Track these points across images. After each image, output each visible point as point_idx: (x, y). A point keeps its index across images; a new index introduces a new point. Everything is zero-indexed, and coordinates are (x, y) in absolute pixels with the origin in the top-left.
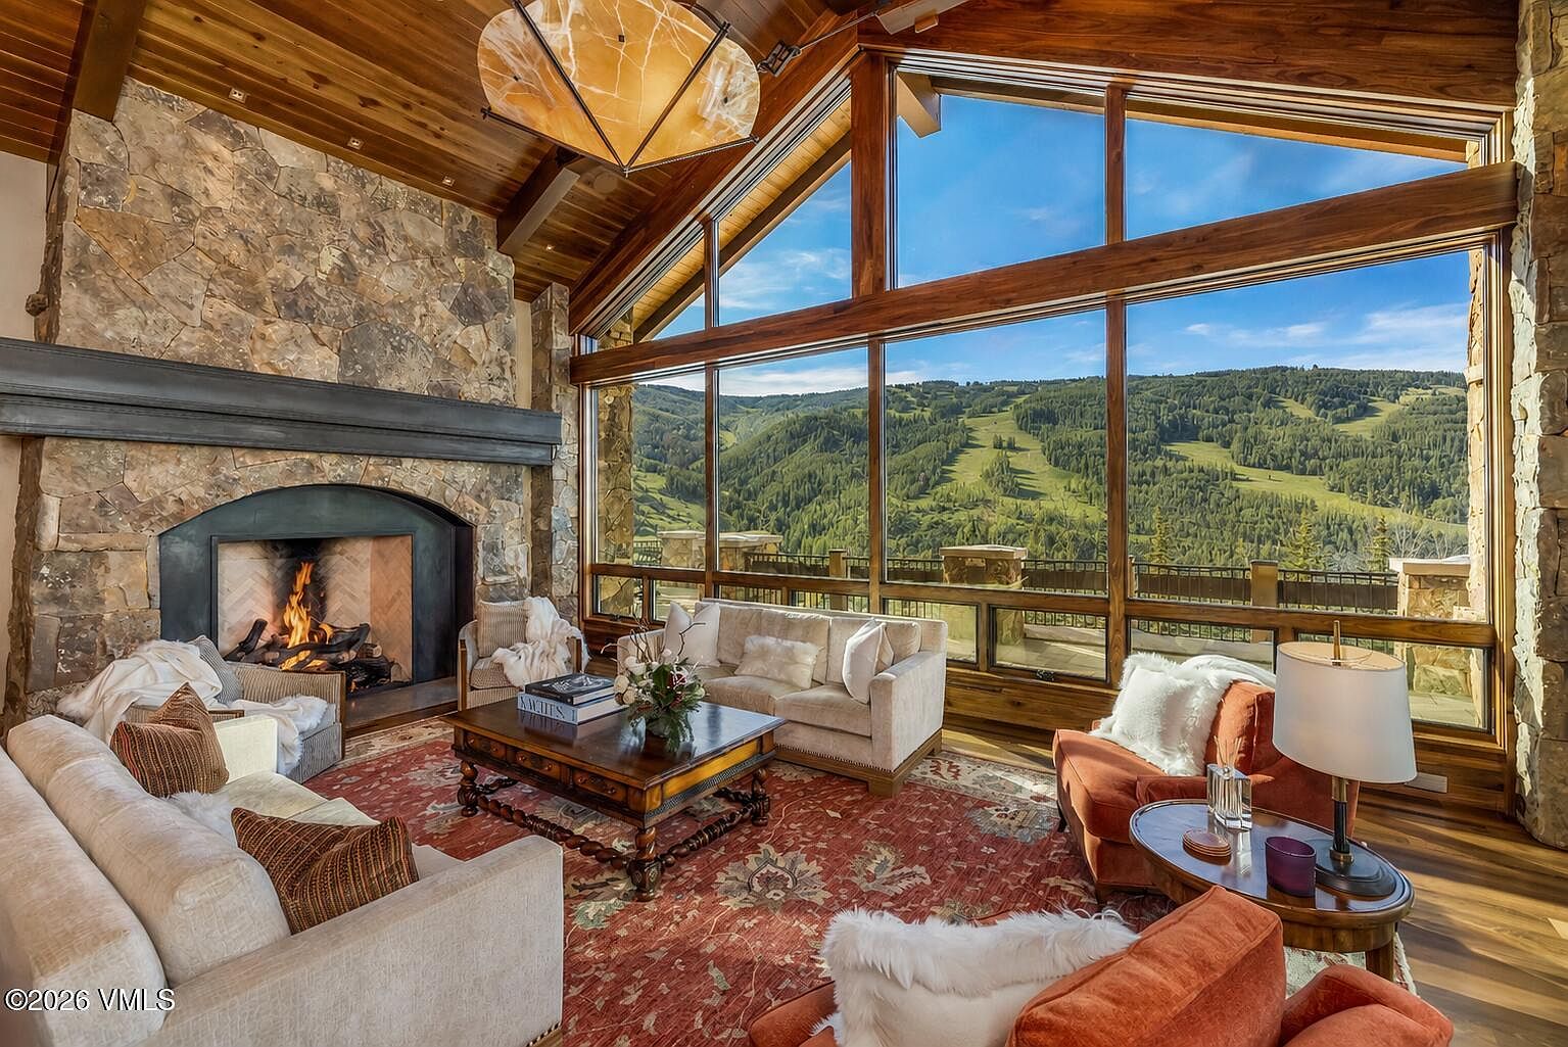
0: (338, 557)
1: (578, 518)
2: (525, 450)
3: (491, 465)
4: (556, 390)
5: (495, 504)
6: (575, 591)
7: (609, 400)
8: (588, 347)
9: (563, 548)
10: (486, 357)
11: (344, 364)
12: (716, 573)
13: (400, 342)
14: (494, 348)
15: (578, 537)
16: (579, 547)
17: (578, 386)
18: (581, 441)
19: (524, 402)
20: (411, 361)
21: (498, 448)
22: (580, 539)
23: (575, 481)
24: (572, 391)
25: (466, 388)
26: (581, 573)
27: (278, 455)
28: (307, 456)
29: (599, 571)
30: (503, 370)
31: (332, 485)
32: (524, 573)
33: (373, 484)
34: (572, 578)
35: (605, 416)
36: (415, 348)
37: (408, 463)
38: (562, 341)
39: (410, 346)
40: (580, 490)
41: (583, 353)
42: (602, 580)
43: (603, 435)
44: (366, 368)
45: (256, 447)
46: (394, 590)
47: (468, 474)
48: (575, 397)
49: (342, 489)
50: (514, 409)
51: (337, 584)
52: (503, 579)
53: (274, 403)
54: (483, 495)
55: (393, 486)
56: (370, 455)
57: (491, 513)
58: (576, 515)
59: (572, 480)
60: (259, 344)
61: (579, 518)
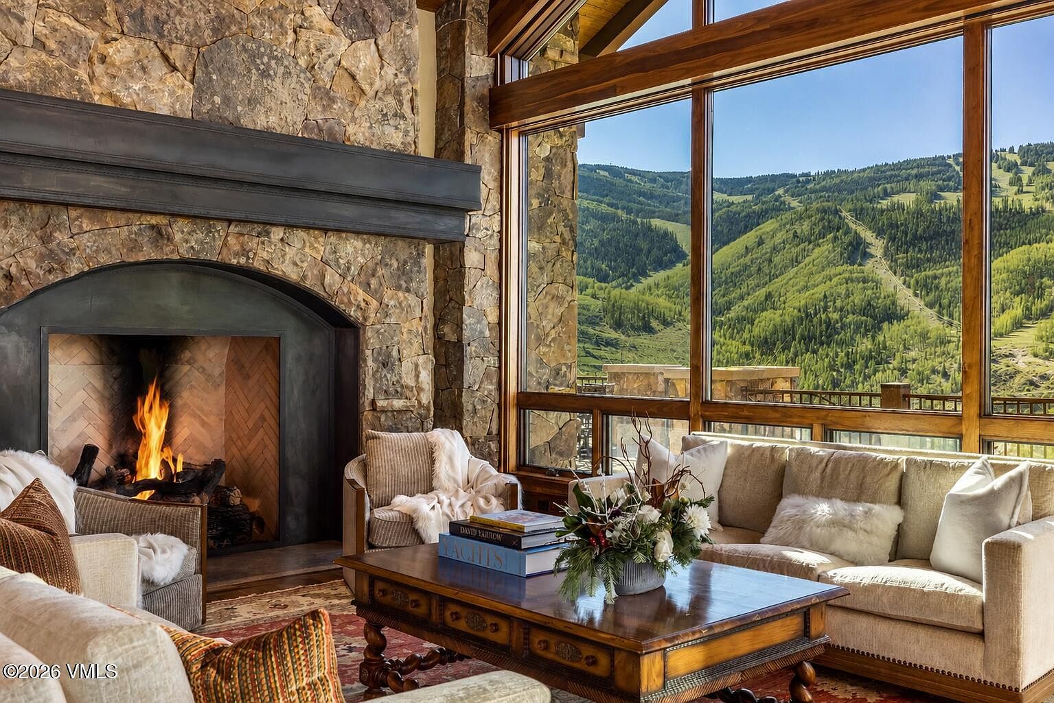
0: (186, 368)
1: (500, 324)
2: (429, 217)
3: (382, 240)
4: (470, 137)
5: (389, 296)
6: (495, 432)
7: (545, 151)
8: (514, 72)
9: (476, 370)
10: (378, 84)
11: (199, 93)
12: (707, 404)
13: (268, 66)
14: (389, 71)
15: (500, 352)
16: (500, 368)
17: (501, 131)
18: (504, 210)
19: (426, 149)
20: (281, 89)
21: (393, 213)
22: (502, 355)
23: (495, 267)
24: (492, 139)
25: (351, 130)
26: (502, 407)
27: (122, 218)
28: (154, 220)
29: (529, 402)
30: (401, 102)
31: (183, 262)
32: (427, 397)
33: (234, 261)
34: (488, 411)
35: (537, 176)
36: (287, 74)
37: (277, 233)
38: (478, 65)
39: (281, 70)
40: (501, 286)
41: (507, 81)
42: (533, 416)
43: (535, 203)
44: (226, 100)
45: (95, 208)
46: (256, 415)
47: (355, 250)
48: (496, 148)
49: (195, 268)
50: (416, 158)
51: (185, 404)
52: (398, 404)
53: (116, 147)
54: (374, 283)
55: (258, 265)
56: (230, 222)
57: (383, 309)
58: (496, 320)
59: (492, 270)
60: (99, 69)
61: (502, 324)
